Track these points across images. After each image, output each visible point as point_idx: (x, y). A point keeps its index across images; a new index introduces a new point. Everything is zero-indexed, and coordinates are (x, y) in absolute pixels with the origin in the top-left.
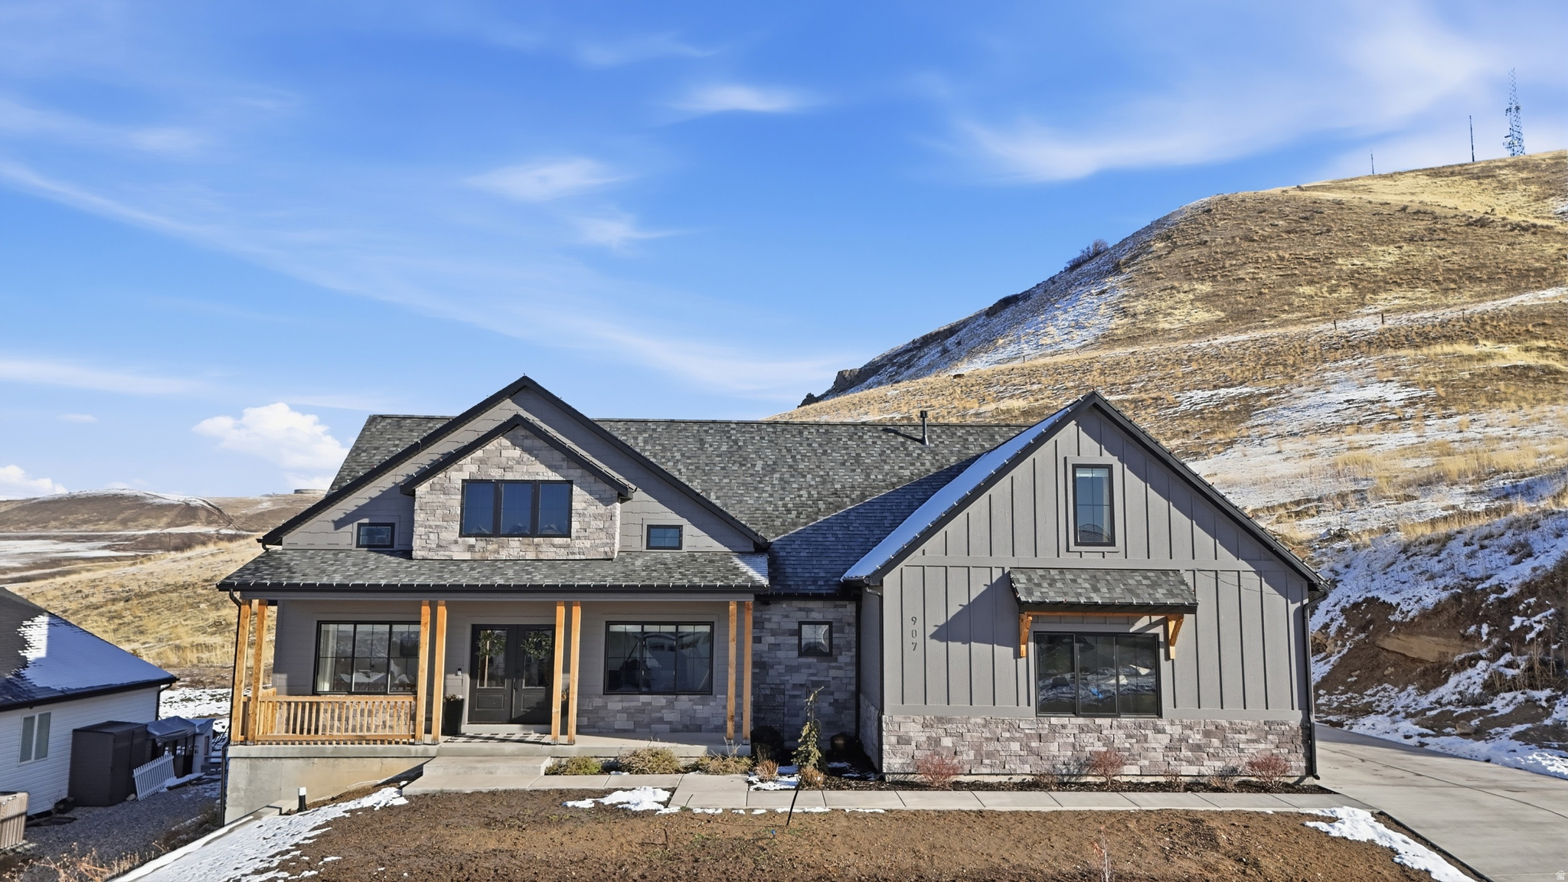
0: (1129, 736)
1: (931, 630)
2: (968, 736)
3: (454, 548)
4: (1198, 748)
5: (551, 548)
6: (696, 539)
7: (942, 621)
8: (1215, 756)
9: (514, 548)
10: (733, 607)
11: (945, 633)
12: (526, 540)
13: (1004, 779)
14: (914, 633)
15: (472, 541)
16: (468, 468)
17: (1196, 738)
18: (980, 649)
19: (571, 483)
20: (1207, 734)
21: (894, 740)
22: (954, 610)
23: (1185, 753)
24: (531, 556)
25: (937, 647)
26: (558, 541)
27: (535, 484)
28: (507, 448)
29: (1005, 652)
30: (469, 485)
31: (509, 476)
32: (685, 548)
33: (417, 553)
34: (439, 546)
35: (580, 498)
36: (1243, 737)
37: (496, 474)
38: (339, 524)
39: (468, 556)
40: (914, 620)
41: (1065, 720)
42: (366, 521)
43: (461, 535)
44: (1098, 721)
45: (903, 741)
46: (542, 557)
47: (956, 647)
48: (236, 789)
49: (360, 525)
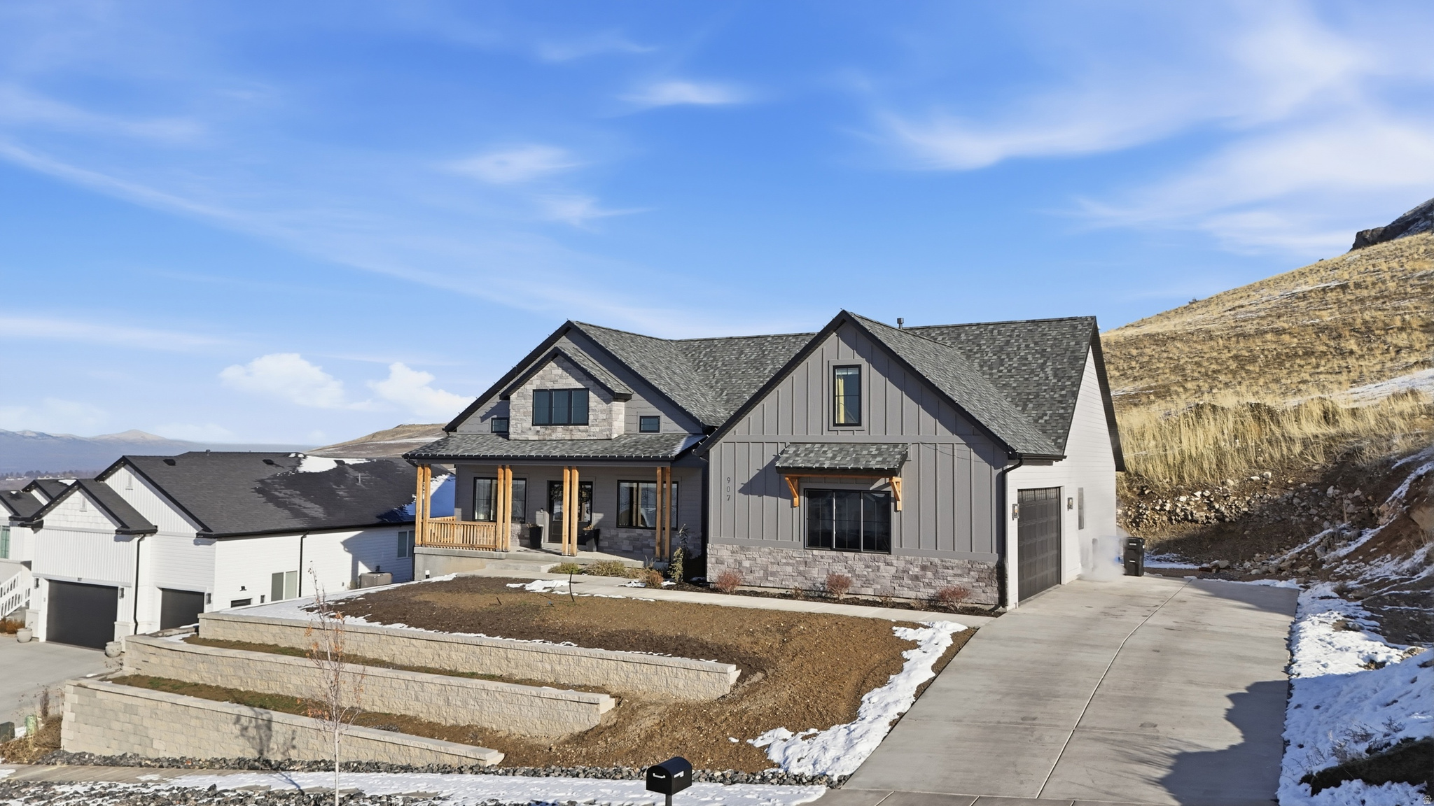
0: (867, 567)
1: (739, 487)
2: (759, 560)
3: (530, 433)
4: (916, 578)
5: (578, 433)
6: (668, 426)
7: (746, 481)
8: (929, 585)
9: (559, 433)
10: (659, 471)
11: (749, 489)
12: (566, 427)
13: (783, 591)
14: (728, 489)
15: (538, 428)
16: (535, 383)
17: (915, 570)
18: (769, 500)
19: (588, 389)
20: (924, 568)
21: (713, 560)
22: (753, 473)
23: (907, 581)
24: (568, 437)
25: (742, 498)
26: (582, 427)
27: (570, 391)
28: (554, 368)
29: (784, 503)
30: (537, 392)
31: (557, 387)
32: (661, 432)
33: (512, 436)
34: (522, 432)
35: (594, 400)
37: (549, 386)
38: (483, 419)
39: (536, 438)
40: (729, 480)
41: (823, 553)
42: (495, 416)
43: (533, 425)
44: (846, 554)
45: (719, 561)
46: (573, 438)
47: (754, 498)
49: (493, 419)
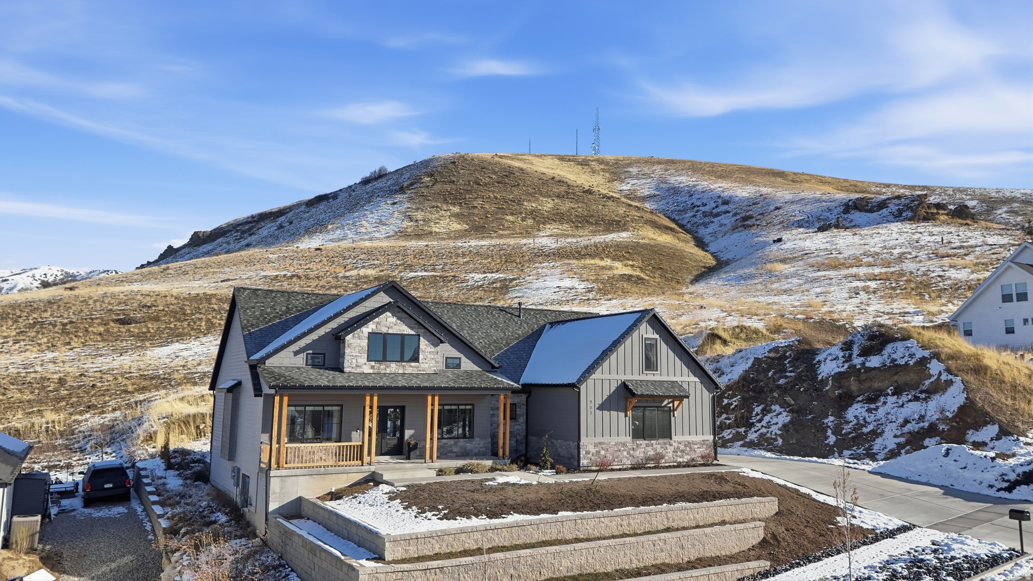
0: (662, 448)
1: (597, 406)
2: (609, 450)
3: (364, 367)
4: (683, 451)
5: (410, 368)
6: (467, 365)
7: (600, 402)
8: (688, 454)
9: (393, 368)
10: (502, 397)
11: (602, 407)
12: (398, 364)
13: (621, 467)
14: (591, 408)
15: (373, 363)
16: (370, 327)
17: (682, 447)
18: (614, 413)
19: (419, 335)
20: (685, 446)
21: (584, 452)
22: (605, 397)
23: (679, 453)
24: (401, 371)
25: (599, 413)
26: (413, 364)
27: (403, 336)
28: (389, 317)
29: (622, 414)
30: (371, 334)
31: (391, 331)
32: (462, 369)
33: (346, 370)
34: (357, 366)
35: (423, 343)
36: (696, 446)
37: (384, 330)
38: (296, 353)
39: (371, 371)
40: (591, 401)
41: (641, 442)
42: (311, 352)
43: (368, 361)
44: (652, 442)
45: (587, 453)
46: (406, 372)
47: (606, 413)
48: (275, 493)
49: (307, 354)
